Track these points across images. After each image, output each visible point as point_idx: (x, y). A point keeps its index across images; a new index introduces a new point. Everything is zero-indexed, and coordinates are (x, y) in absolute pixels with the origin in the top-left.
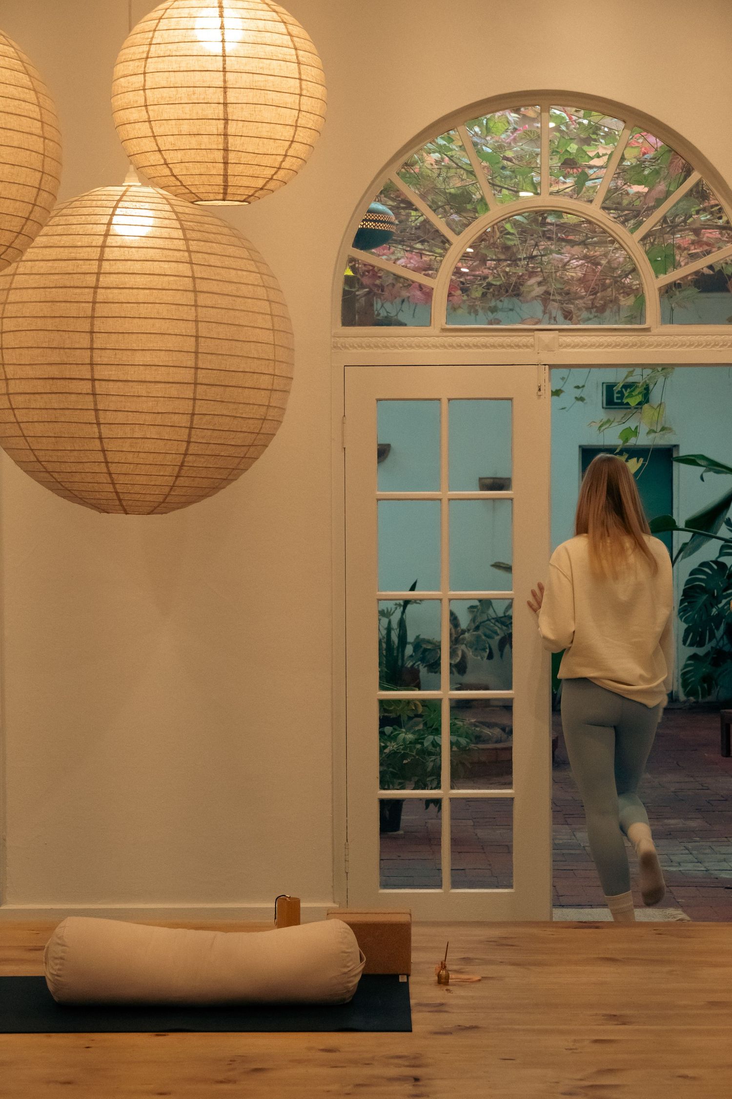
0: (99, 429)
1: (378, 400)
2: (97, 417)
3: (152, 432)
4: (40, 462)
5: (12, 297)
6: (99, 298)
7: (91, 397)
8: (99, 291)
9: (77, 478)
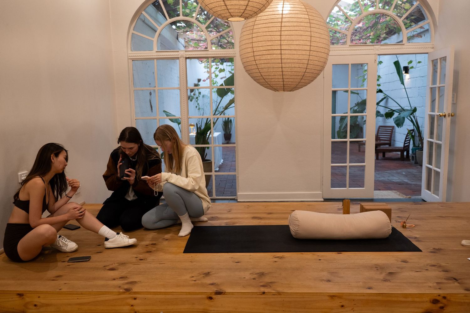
0: (282, 65)
1: (333, 65)
2: (281, 61)
3: (297, 65)
4: (262, 76)
5: (255, 27)
6: (283, 25)
7: (280, 55)
8: (283, 23)
9: (273, 80)
